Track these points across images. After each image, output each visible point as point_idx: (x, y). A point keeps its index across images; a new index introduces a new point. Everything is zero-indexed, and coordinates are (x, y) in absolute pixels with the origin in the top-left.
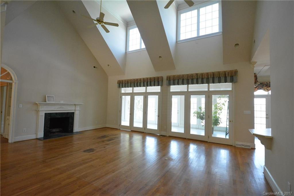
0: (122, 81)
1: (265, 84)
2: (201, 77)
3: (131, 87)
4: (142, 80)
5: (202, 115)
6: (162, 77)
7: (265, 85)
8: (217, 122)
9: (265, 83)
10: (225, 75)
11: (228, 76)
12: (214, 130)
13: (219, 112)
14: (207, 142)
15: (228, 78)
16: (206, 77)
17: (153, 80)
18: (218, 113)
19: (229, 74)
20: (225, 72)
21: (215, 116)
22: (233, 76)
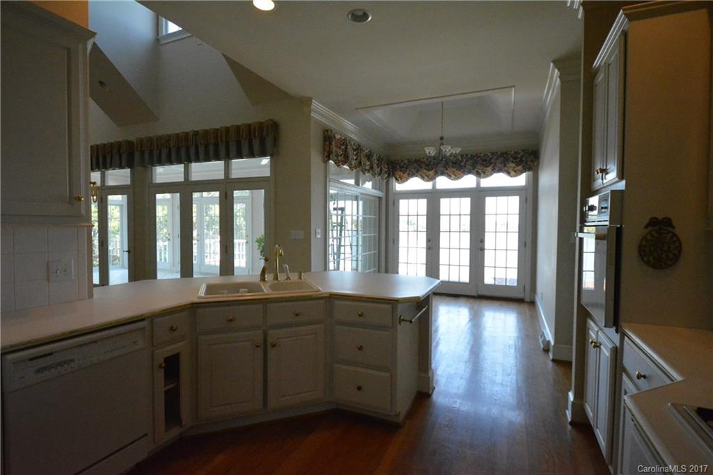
1: (424, 163)
7: (424, 166)
9: (425, 160)
10: (250, 134)
11: (255, 137)
15: (256, 144)
22: (265, 139)
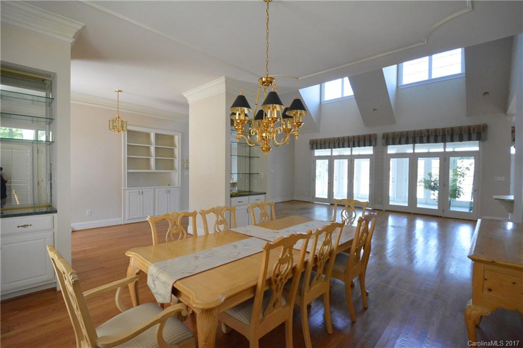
0: (317, 140)
2: (433, 134)
3: (329, 148)
4: (345, 139)
5: (432, 184)
6: (375, 135)
8: (455, 193)
10: (470, 130)
11: (474, 132)
12: (452, 205)
13: (460, 179)
14: (441, 217)
15: (474, 136)
16: (441, 134)
17: (363, 138)
18: (458, 181)
19: (475, 130)
20: (469, 128)
21: (454, 185)
22: (480, 132)
